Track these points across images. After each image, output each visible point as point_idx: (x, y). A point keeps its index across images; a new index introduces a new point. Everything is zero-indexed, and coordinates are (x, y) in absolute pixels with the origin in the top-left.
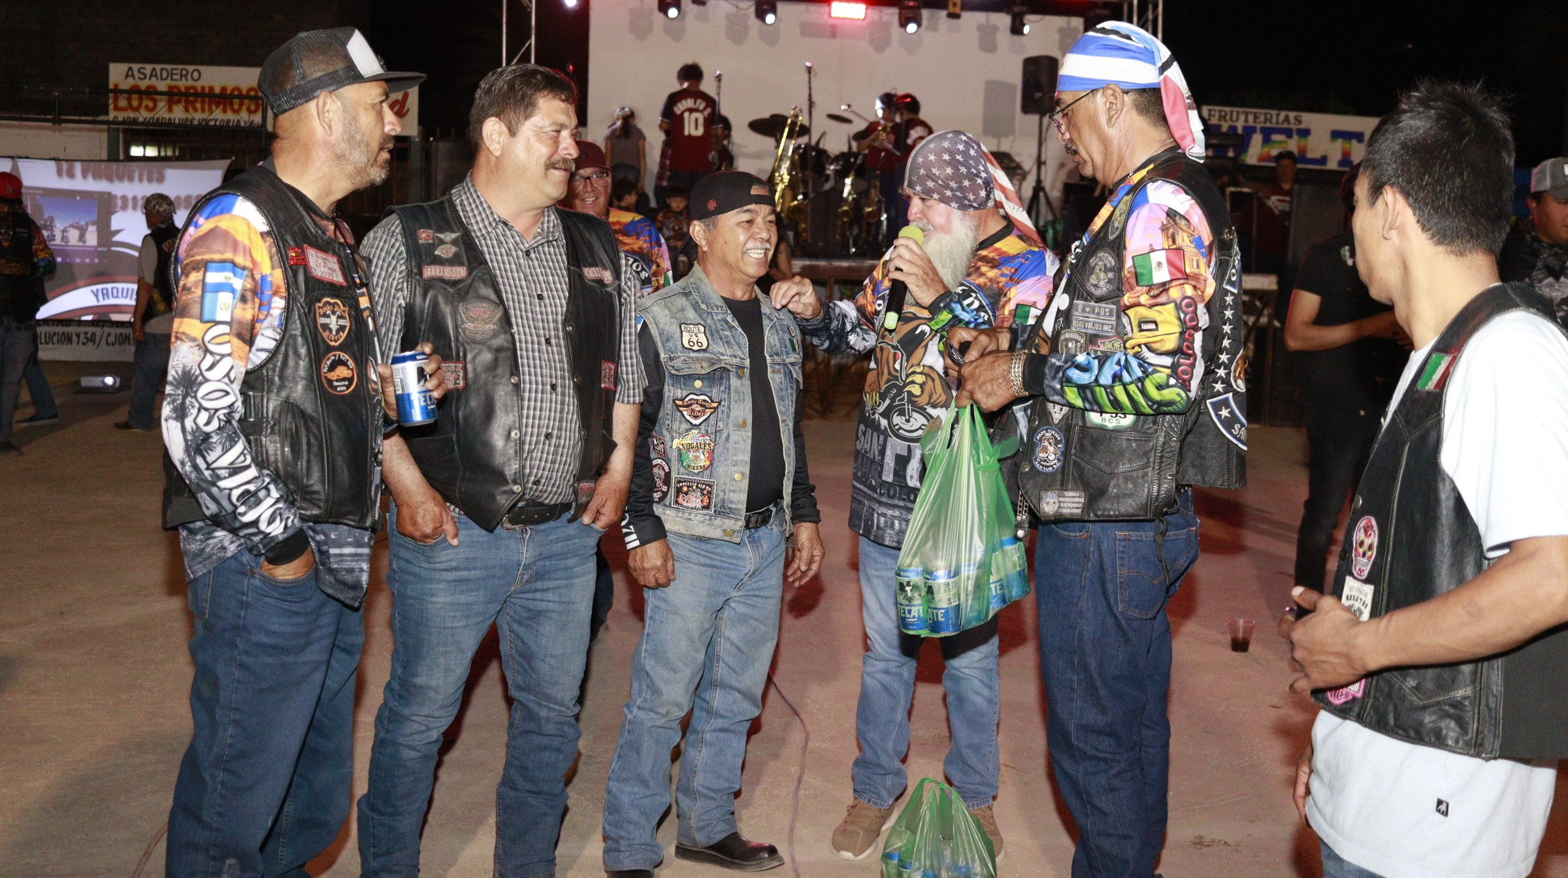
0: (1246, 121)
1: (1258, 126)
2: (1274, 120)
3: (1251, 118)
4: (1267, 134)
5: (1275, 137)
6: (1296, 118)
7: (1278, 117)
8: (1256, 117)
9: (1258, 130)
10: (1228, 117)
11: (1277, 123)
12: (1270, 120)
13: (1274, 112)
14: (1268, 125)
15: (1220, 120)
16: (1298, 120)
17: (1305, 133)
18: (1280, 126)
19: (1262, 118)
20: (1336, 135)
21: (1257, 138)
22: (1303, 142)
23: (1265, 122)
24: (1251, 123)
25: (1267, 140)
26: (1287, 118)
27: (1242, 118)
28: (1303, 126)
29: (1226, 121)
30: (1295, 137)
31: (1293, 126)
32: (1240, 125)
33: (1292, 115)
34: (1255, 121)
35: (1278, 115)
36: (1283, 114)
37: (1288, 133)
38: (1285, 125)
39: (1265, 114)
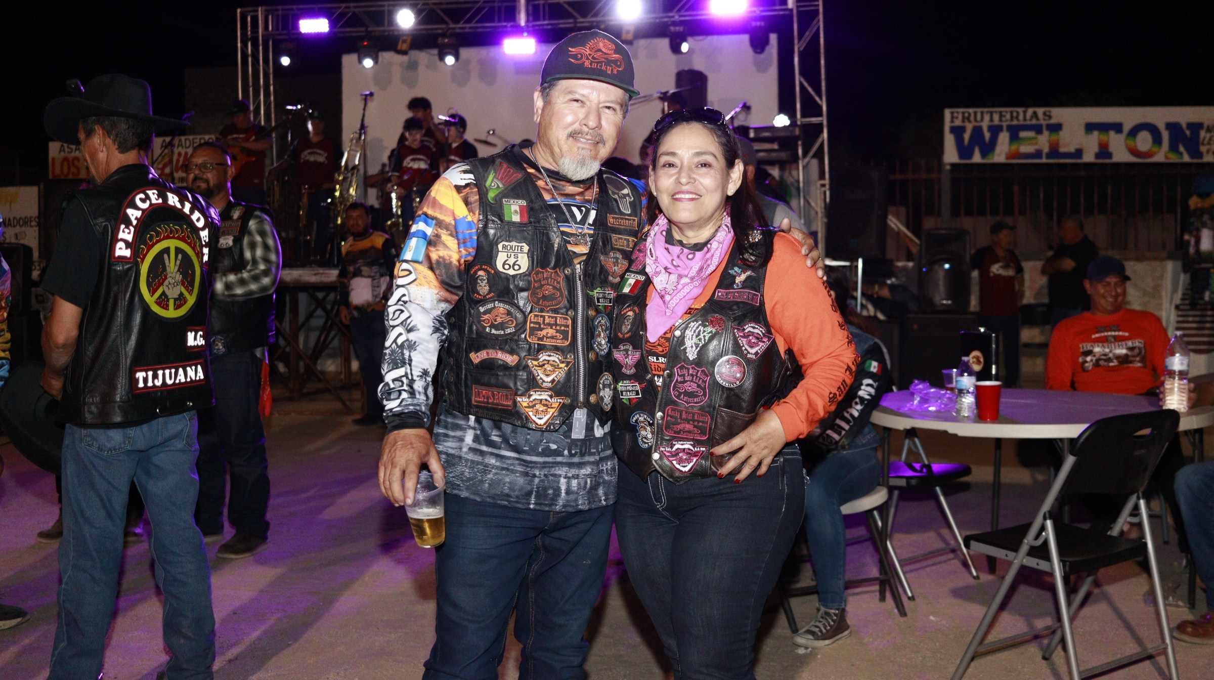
0: (991, 120)
1: (1005, 124)
2: (1021, 117)
3: (996, 117)
4: (1014, 133)
5: (1023, 134)
6: (1045, 114)
7: (1025, 114)
8: (1001, 116)
9: (1005, 128)
10: (972, 118)
11: (1025, 119)
12: (1017, 118)
13: (1020, 110)
14: (1015, 122)
15: (963, 121)
16: (1048, 116)
17: (1056, 128)
18: (1028, 123)
19: (1008, 116)
20: (1090, 127)
21: (1004, 137)
22: (1054, 137)
23: (1012, 120)
24: (996, 121)
25: (1014, 137)
26: (1035, 114)
27: (987, 118)
28: (1053, 121)
29: (969, 121)
30: (1046, 133)
31: (1042, 122)
32: (985, 125)
33: (1040, 111)
34: (1001, 120)
35: (1025, 112)
36: (1030, 111)
37: (1038, 129)
38: (1034, 122)
39: (1012, 113)
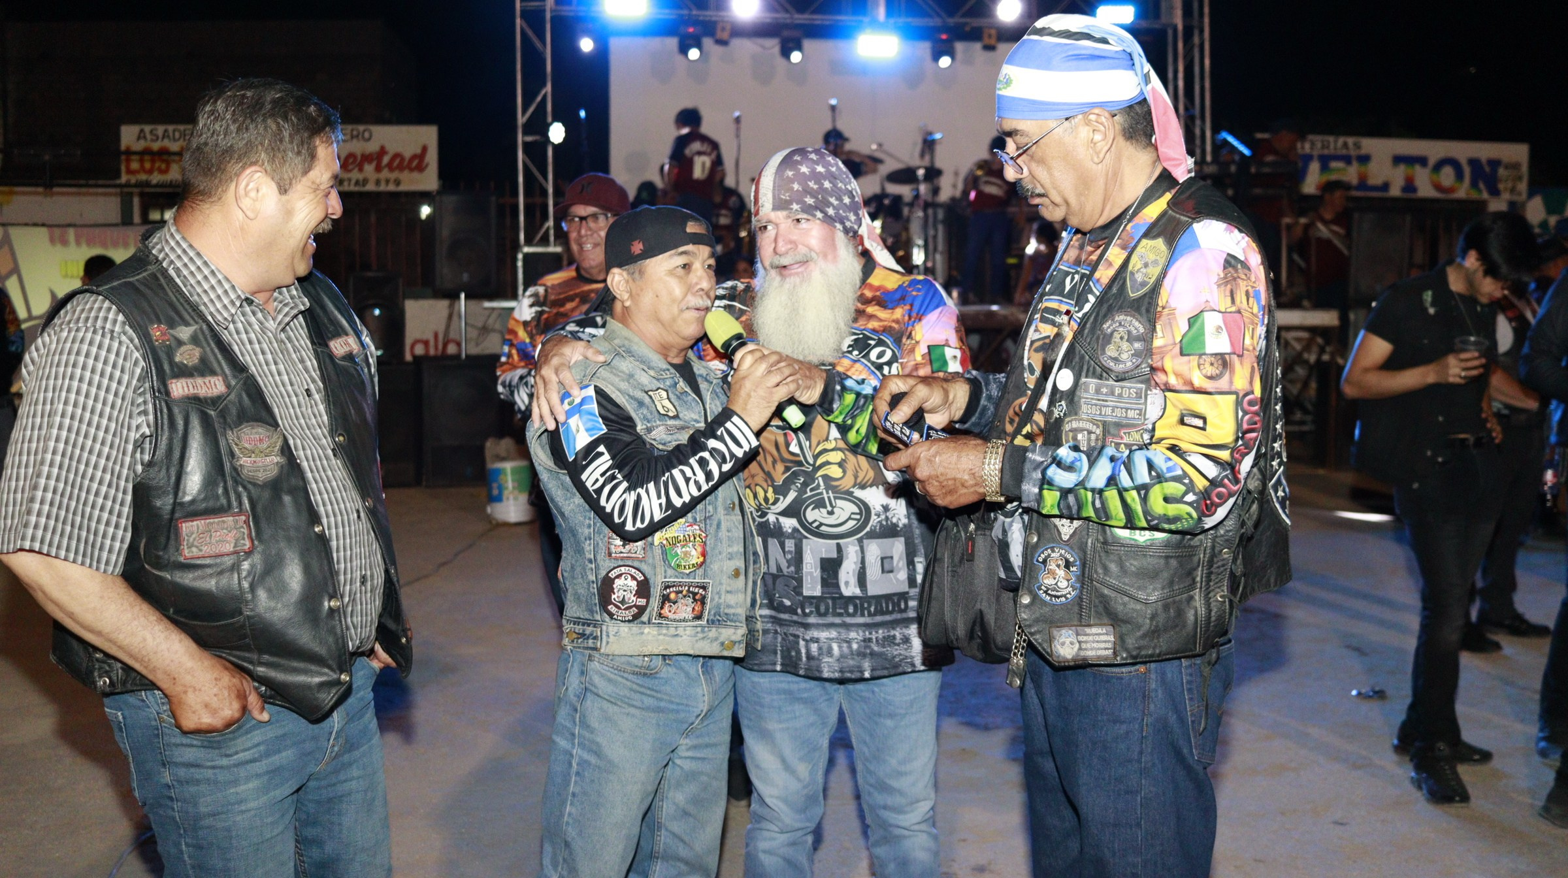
1: (1315, 153)
2: (1332, 146)
4: (1325, 161)
5: (1334, 164)
6: (1355, 144)
7: (1337, 143)
8: (1313, 144)
9: (1315, 158)
11: (1335, 149)
12: (1328, 147)
13: (1331, 139)
14: (1326, 152)
16: (1358, 146)
17: (1364, 159)
18: (1339, 152)
19: (1319, 145)
20: (1398, 160)
21: (1314, 167)
22: (1363, 169)
23: (1323, 148)
25: (1324, 168)
26: (1345, 145)
28: (1363, 152)
30: (1355, 164)
31: (1353, 153)
33: (1351, 141)
34: (1312, 148)
35: (1336, 142)
36: (1341, 140)
37: (1347, 160)
38: (1344, 152)
39: (1322, 142)
